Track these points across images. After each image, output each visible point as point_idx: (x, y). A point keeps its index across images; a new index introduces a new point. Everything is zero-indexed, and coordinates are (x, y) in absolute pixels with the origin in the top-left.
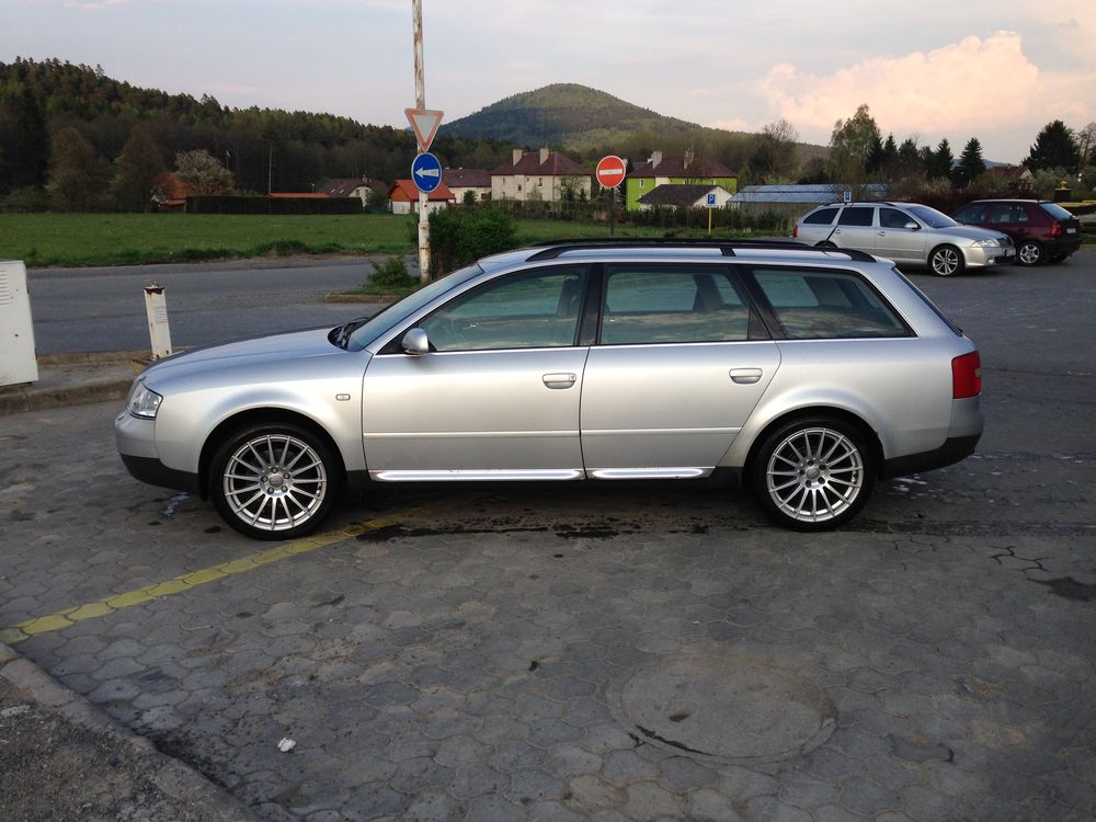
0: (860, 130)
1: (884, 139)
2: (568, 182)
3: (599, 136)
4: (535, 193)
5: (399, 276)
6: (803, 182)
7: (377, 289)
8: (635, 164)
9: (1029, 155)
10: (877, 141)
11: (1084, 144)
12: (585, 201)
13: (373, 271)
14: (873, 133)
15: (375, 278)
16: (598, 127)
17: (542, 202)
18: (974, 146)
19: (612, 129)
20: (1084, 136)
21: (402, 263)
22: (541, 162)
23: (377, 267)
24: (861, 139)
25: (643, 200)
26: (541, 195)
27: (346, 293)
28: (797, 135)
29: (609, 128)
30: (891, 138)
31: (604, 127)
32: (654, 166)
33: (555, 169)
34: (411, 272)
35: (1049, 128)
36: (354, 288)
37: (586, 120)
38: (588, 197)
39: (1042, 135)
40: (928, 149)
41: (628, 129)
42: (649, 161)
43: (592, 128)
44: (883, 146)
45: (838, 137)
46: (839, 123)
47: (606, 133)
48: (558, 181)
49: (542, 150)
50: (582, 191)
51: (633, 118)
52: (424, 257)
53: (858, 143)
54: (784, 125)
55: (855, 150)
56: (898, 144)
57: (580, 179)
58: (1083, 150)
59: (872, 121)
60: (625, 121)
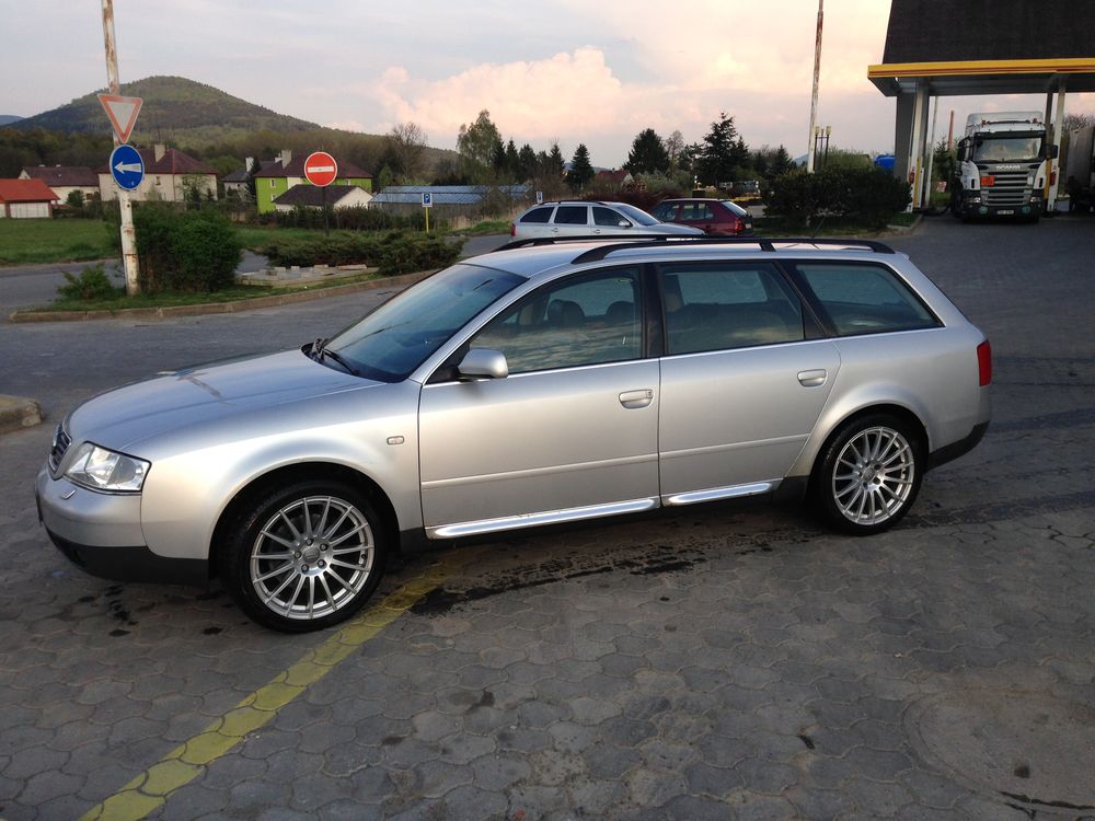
0: (482, 134)
1: (506, 144)
2: (191, 181)
3: (211, 133)
4: (153, 192)
5: (102, 288)
6: (437, 183)
7: (75, 304)
8: (261, 163)
9: (628, 160)
10: (499, 145)
11: (671, 150)
12: (212, 200)
13: (65, 283)
14: (496, 138)
15: (68, 292)
16: (208, 124)
17: (163, 203)
18: (582, 151)
19: (226, 126)
20: (671, 143)
21: (101, 273)
22: (157, 160)
23: (70, 278)
24: (485, 143)
25: (278, 201)
26: (160, 195)
27: (37, 311)
28: (426, 137)
29: (221, 125)
30: (511, 142)
31: (215, 123)
32: (284, 165)
33: (174, 168)
34: (115, 283)
35: (642, 135)
36: (46, 304)
37: (195, 116)
38: (215, 198)
39: (637, 142)
40: (544, 154)
41: (243, 126)
42: (277, 160)
43: (202, 124)
44: (506, 150)
45: (464, 140)
46: (463, 127)
47: (218, 129)
48: (178, 179)
49: (156, 146)
50: (209, 190)
51: (247, 115)
52: (131, 266)
53: (482, 147)
54: (412, 128)
55: (480, 153)
56: (518, 148)
57: (204, 177)
58: (671, 156)
59: (493, 126)
60: (240, 118)
